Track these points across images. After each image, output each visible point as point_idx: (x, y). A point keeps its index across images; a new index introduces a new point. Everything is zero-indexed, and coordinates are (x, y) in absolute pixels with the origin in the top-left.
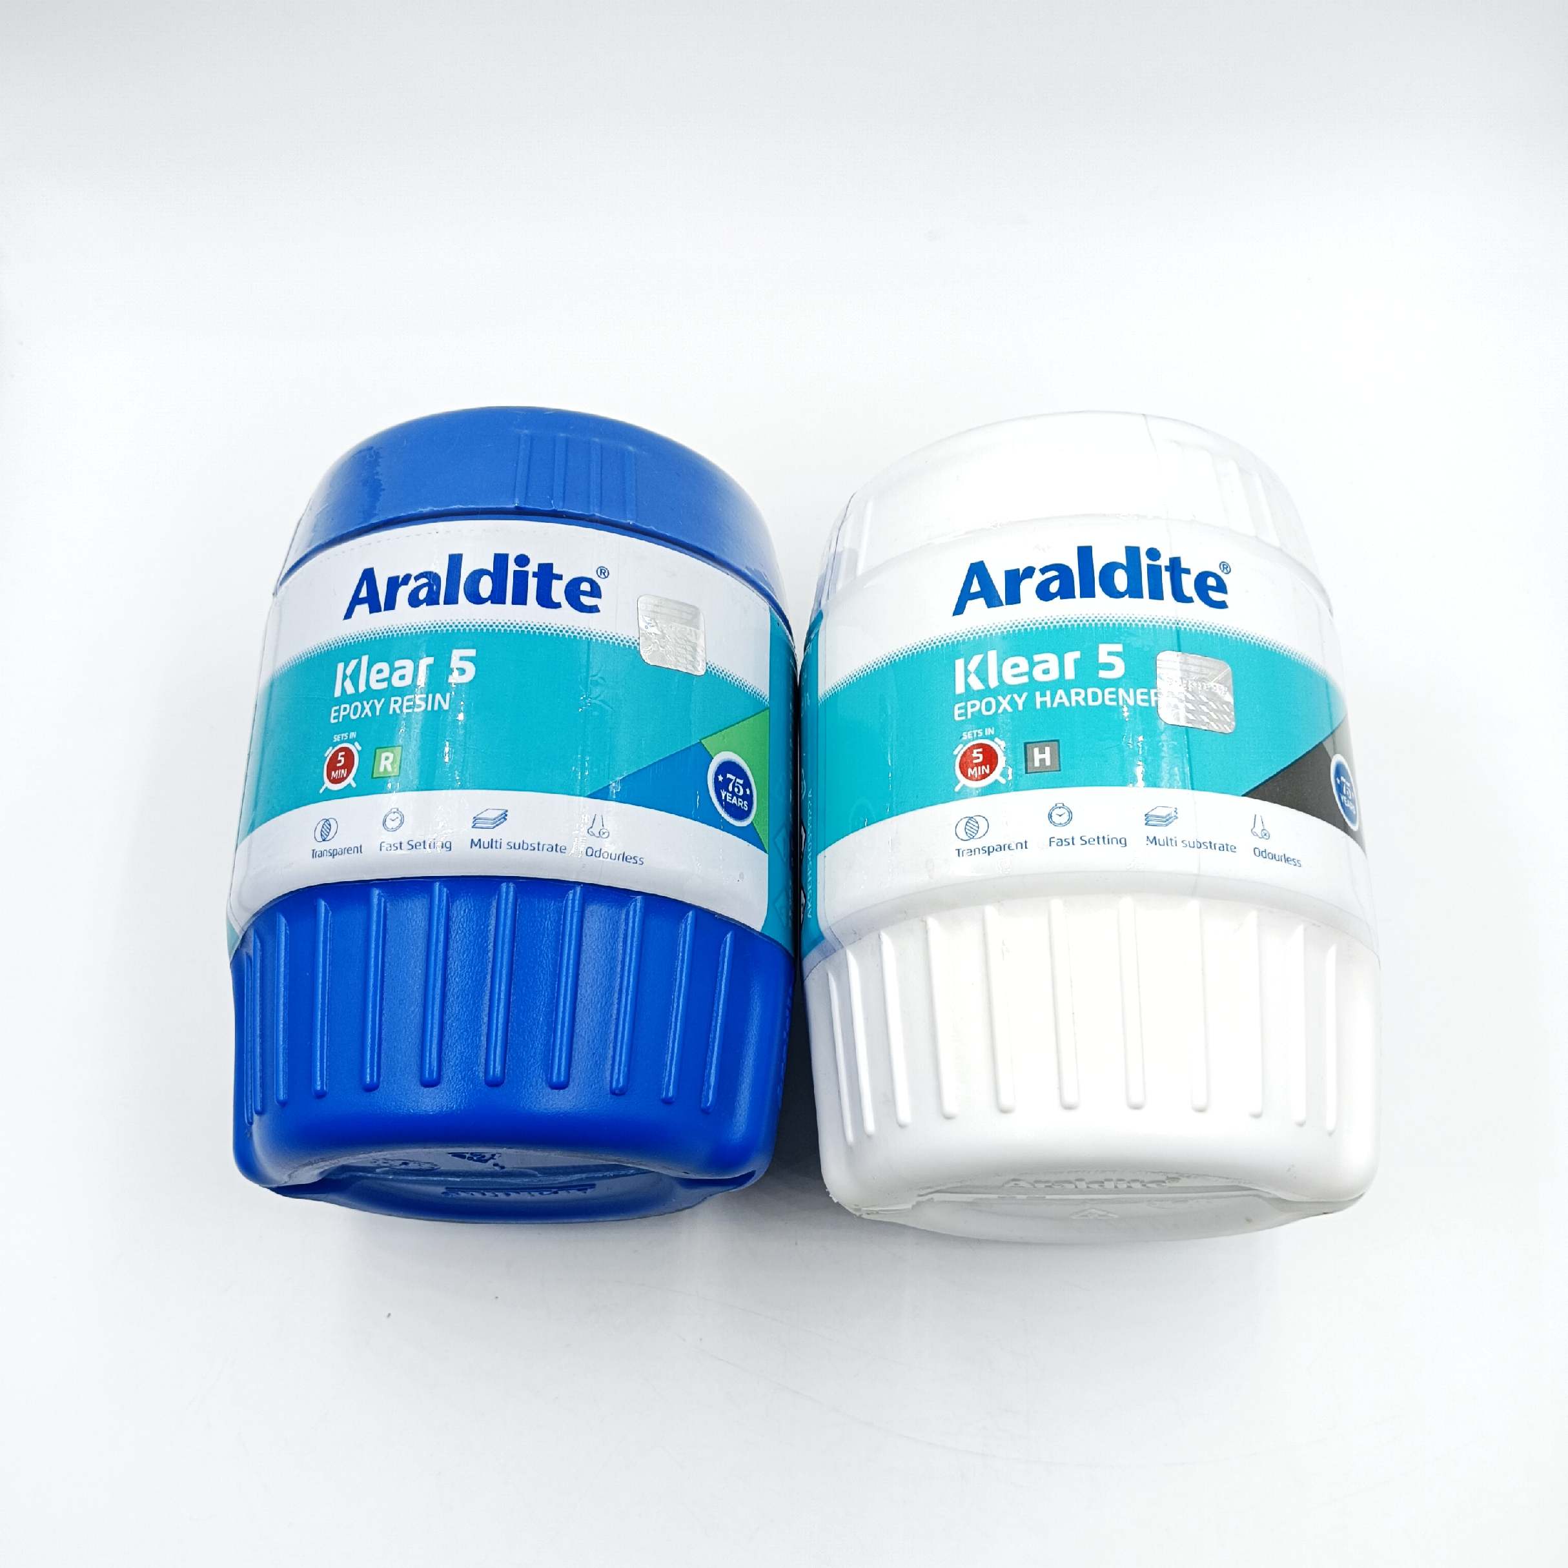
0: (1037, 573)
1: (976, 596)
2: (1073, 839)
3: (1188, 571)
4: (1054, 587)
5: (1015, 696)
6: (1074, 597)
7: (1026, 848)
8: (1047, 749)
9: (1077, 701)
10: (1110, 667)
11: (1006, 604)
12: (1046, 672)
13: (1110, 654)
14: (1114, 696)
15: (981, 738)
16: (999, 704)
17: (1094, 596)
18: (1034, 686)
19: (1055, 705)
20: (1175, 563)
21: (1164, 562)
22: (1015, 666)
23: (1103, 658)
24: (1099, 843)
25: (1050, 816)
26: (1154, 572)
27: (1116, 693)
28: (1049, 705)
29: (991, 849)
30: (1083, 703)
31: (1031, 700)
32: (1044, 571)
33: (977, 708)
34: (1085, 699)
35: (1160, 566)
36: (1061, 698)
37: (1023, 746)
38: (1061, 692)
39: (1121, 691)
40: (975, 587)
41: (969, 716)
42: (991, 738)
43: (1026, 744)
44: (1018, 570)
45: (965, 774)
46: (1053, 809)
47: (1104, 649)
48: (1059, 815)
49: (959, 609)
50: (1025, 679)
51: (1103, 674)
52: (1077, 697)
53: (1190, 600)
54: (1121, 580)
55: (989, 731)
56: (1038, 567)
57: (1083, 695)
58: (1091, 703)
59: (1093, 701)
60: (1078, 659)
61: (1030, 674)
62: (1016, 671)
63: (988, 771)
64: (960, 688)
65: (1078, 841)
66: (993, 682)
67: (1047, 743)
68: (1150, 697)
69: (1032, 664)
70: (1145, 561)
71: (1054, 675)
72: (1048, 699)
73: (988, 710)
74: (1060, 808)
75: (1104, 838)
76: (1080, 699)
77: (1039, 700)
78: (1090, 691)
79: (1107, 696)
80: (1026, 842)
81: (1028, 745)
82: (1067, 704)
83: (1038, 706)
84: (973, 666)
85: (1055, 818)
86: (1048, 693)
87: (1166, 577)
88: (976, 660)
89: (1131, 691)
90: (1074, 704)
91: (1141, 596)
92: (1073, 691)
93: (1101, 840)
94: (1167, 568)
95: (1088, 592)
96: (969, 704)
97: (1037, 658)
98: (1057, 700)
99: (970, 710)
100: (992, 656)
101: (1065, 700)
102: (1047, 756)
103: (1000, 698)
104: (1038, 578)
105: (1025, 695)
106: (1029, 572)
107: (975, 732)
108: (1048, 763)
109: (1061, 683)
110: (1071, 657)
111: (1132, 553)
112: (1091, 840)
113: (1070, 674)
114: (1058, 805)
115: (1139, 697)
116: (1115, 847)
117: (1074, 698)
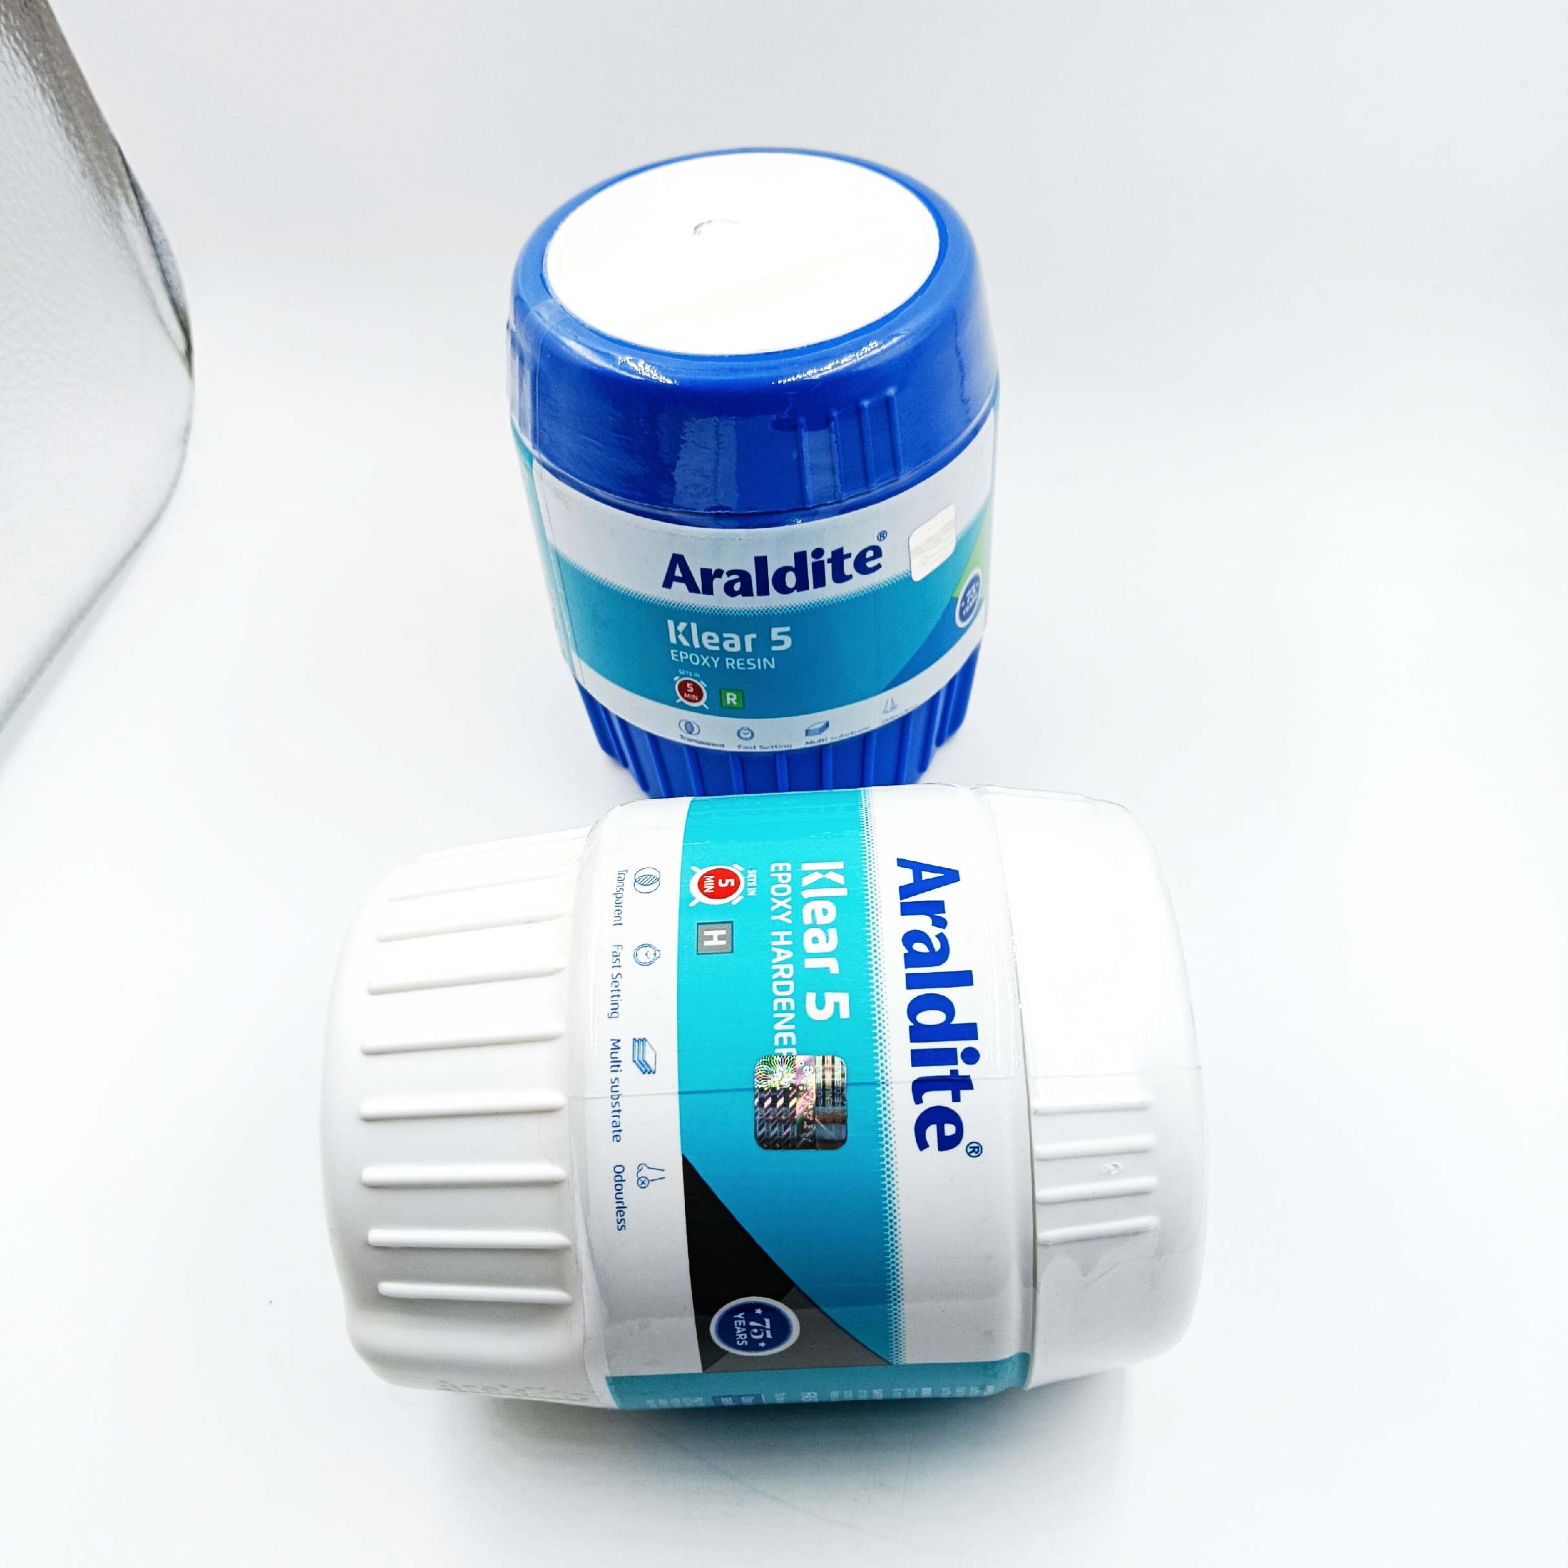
0: (938, 931)
1: (917, 876)
2: (619, 966)
3: (956, 1098)
4: (920, 947)
5: (789, 913)
6: (906, 967)
7: (615, 925)
8: (723, 943)
9: (778, 970)
10: (820, 1004)
11: (901, 903)
12: (815, 940)
13: (837, 1004)
14: (784, 1008)
15: (746, 884)
16: (781, 899)
17: (908, 988)
18: (798, 928)
19: (774, 949)
20: (966, 1083)
21: (963, 1069)
22: (825, 912)
23: (831, 998)
24: (612, 991)
25: (644, 946)
26: (948, 1057)
27: (788, 1011)
28: (774, 943)
29: (618, 896)
30: (775, 976)
31: (782, 926)
32: (941, 937)
33: (780, 880)
34: (780, 979)
35: (956, 1063)
36: (782, 954)
37: (731, 920)
38: (789, 954)
39: (791, 1016)
40: (926, 875)
41: (773, 875)
42: (744, 893)
43: (731, 922)
44: (944, 912)
45: (709, 874)
46: (654, 948)
47: (843, 998)
48: (647, 954)
49: (902, 863)
50: (807, 919)
51: (811, 998)
52: (784, 971)
53: (918, 1100)
54: (932, 1018)
55: (752, 892)
56: (945, 932)
57: (785, 976)
58: (775, 984)
59: (778, 986)
60: (829, 971)
61: (814, 925)
62: (819, 914)
63: (706, 891)
64: (806, 867)
65: (616, 971)
66: (806, 894)
67: (730, 942)
68: (786, 1047)
69: (825, 928)
70: (960, 1046)
71: (810, 947)
72: (782, 942)
73: (777, 890)
74: (655, 954)
75: (619, 996)
76: (781, 973)
77: (782, 934)
78: (791, 983)
79: (784, 1001)
80: (621, 924)
81: (730, 925)
82: (774, 961)
83: (774, 934)
84: (831, 876)
85: (644, 950)
86: (790, 942)
87: (944, 1071)
88: (840, 879)
89: (793, 1027)
90: (775, 967)
91: (913, 1039)
92: (791, 967)
93: (616, 993)
94: (954, 1072)
95: (912, 982)
96: (789, 875)
97: (833, 933)
98: (779, 951)
99: (780, 875)
100: (843, 892)
101: (779, 958)
102: (715, 942)
103: (789, 899)
104: (932, 932)
105: (789, 921)
106: (941, 923)
107: (755, 880)
108: (707, 943)
109: (799, 953)
110: (833, 965)
111: (970, 1031)
112: (617, 984)
113: (810, 963)
114: (658, 953)
115: (785, 1035)
116: (608, 1008)
117: (782, 967)
